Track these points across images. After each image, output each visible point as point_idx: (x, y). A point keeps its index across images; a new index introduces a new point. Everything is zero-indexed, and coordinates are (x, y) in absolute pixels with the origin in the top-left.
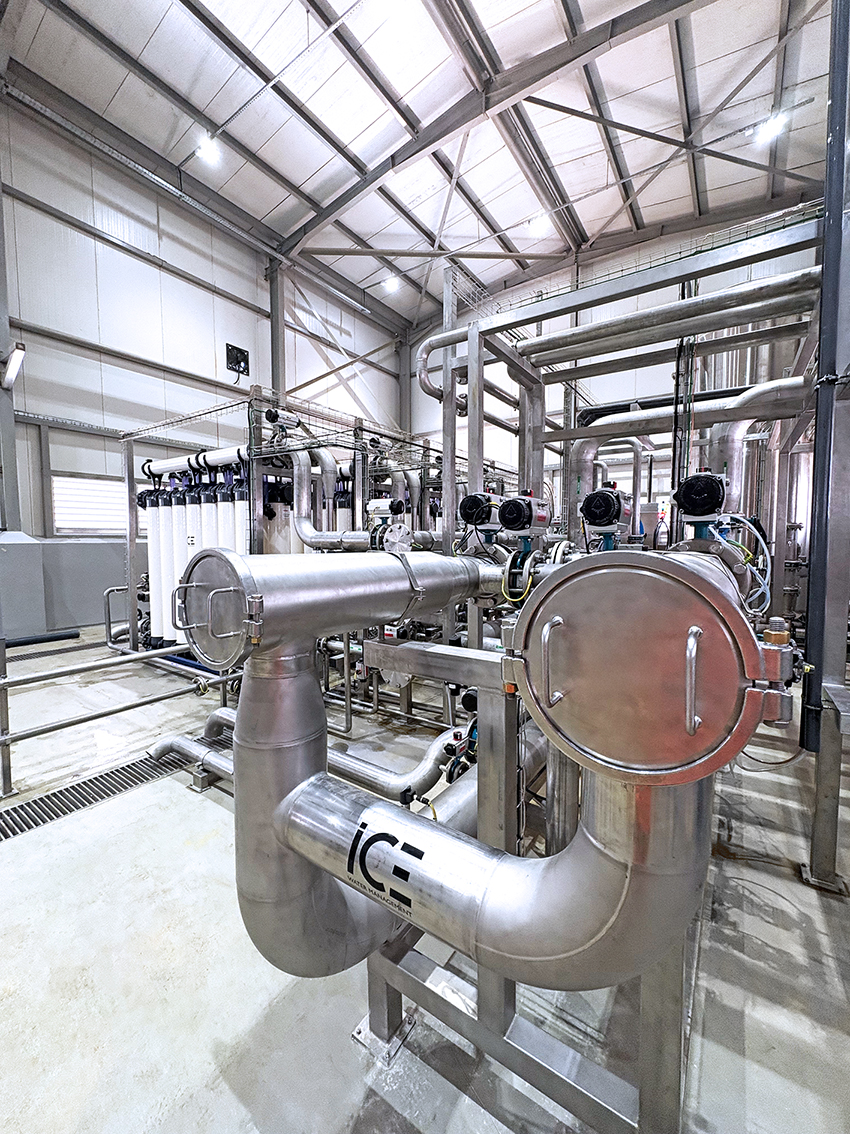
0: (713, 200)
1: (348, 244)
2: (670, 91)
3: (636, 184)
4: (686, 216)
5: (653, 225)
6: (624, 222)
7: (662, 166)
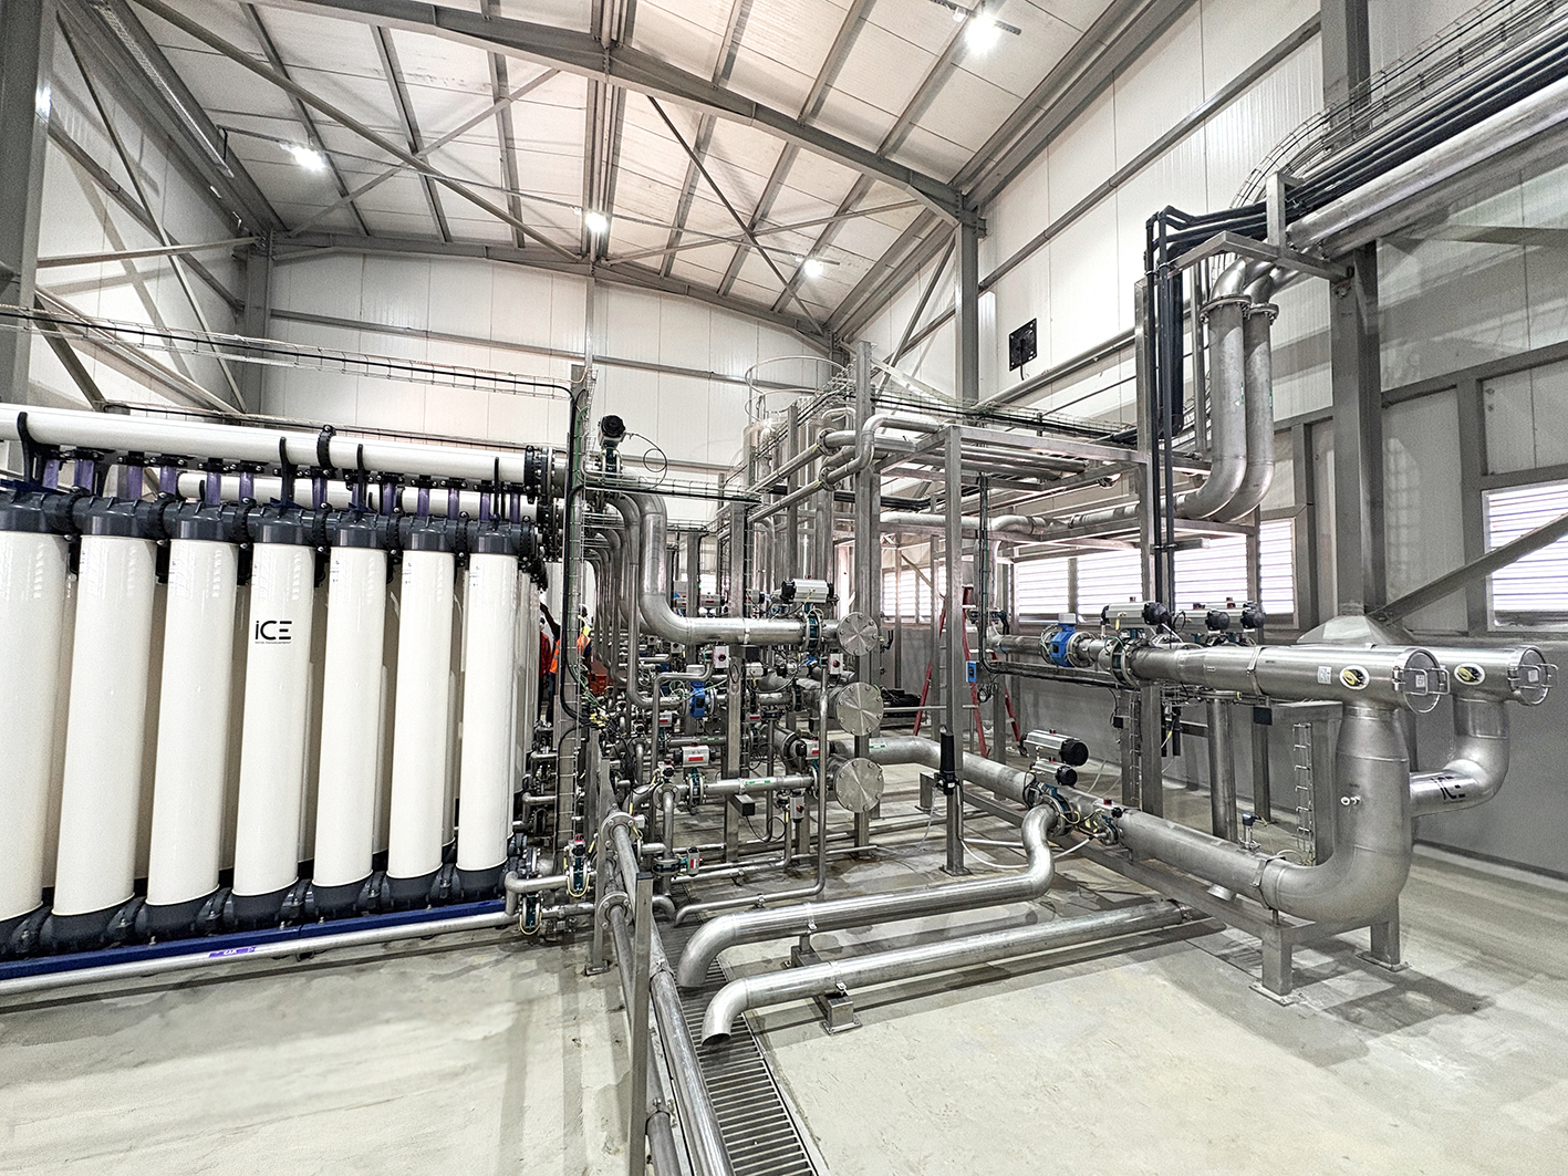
0: (738, 288)
1: (254, 50)
2: (757, 187)
3: (686, 238)
4: (708, 288)
5: (680, 280)
6: (654, 262)
7: (717, 240)
